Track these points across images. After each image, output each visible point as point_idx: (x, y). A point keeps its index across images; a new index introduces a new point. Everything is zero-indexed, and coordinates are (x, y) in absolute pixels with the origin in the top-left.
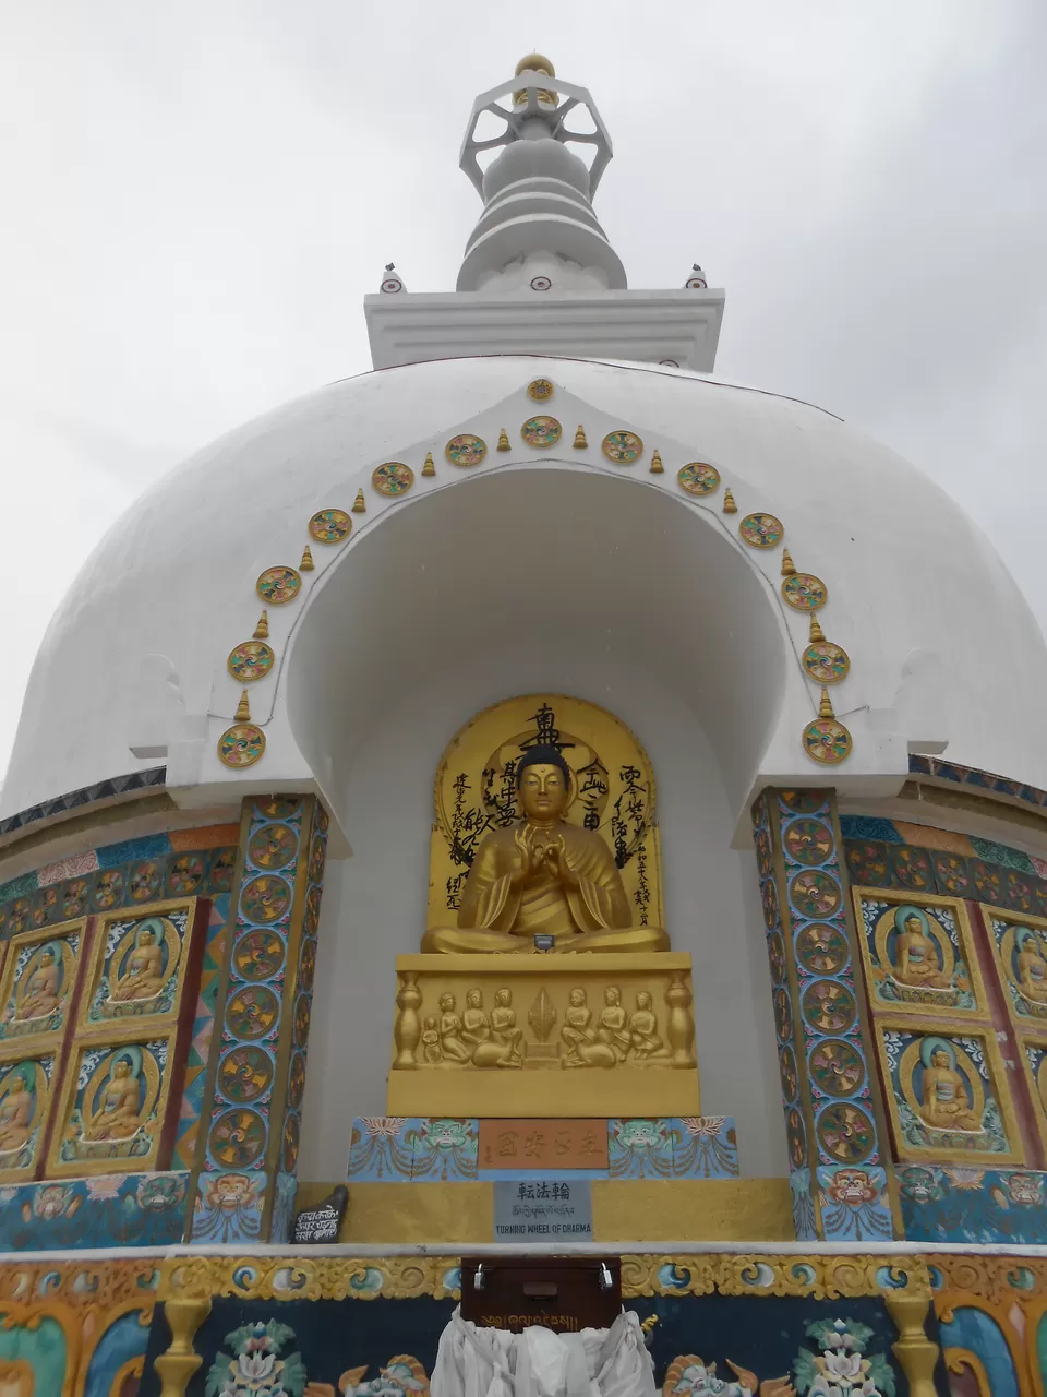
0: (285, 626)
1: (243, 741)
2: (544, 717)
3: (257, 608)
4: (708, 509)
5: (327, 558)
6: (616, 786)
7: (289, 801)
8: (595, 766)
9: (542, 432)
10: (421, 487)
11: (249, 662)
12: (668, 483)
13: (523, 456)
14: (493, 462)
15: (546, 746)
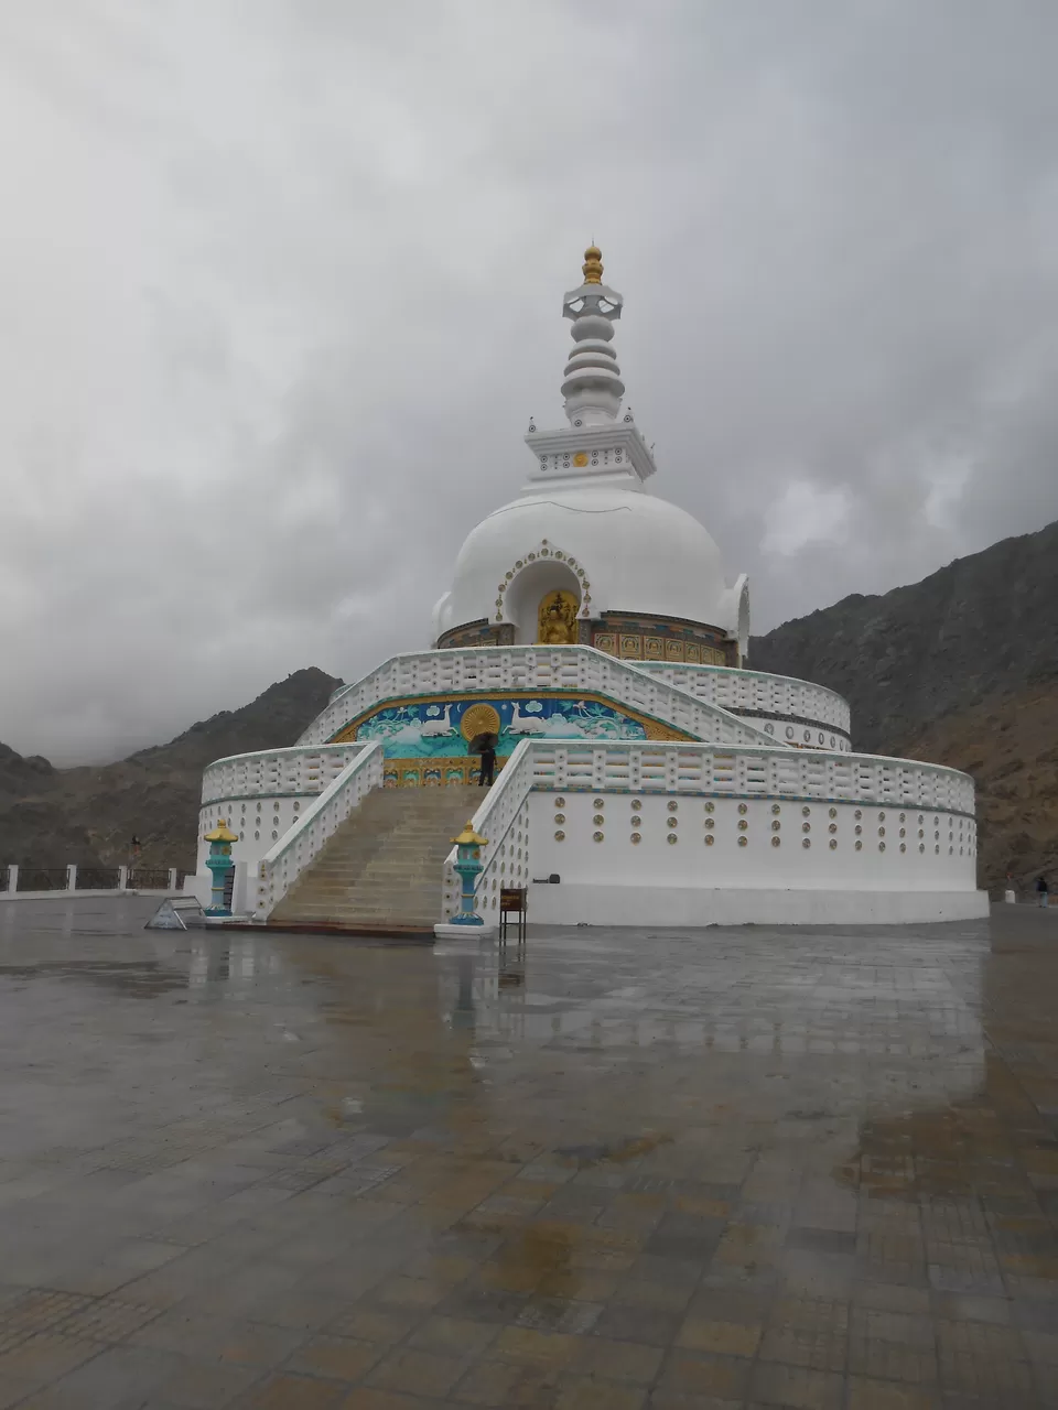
0: (504, 595)
1: (499, 617)
2: (559, 596)
3: (499, 592)
4: (572, 568)
5: (509, 582)
6: (572, 609)
7: (507, 625)
8: (568, 606)
9: (545, 552)
10: (524, 565)
11: (499, 603)
12: (566, 563)
13: (542, 558)
14: (537, 560)
15: (559, 600)
